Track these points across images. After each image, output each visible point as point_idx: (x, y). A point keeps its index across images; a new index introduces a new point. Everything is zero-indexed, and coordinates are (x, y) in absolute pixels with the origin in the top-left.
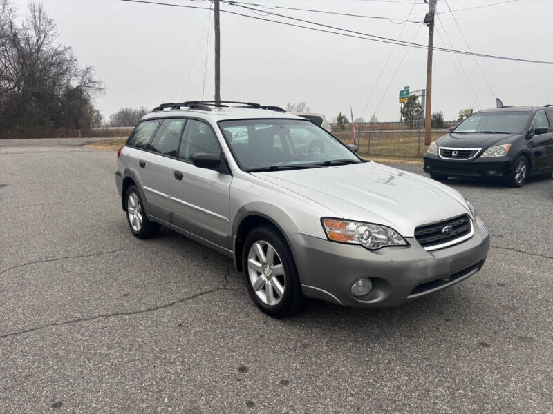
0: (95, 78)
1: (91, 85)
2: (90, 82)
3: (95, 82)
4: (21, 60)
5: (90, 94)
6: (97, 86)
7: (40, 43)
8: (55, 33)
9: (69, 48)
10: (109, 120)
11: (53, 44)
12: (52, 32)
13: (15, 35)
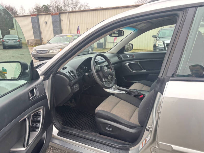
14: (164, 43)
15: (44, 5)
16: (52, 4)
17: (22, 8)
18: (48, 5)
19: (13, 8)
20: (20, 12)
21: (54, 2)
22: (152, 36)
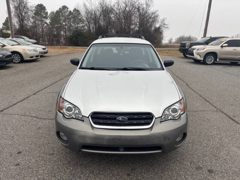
0: (166, 23)
1: (164, 26)
2: (164, 24)
3: (166, 24)
4: (140, 17)
5: (163, 30)
6: (166, 26)
7: (147, 10)
8: (153, 5)
9: (157, 11)
10: (175, 41)
11: (151, 10)
12: (152, 5)
13: (139, 7)
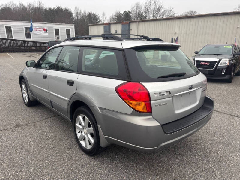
14: (194, 60)
15: (125, 12)
16: (133, 10)
17: (104, 15)
18: (128, 11)
19: (96, 14)
20: (101, 19)
21: (135, 8)
22: (194, 52)
